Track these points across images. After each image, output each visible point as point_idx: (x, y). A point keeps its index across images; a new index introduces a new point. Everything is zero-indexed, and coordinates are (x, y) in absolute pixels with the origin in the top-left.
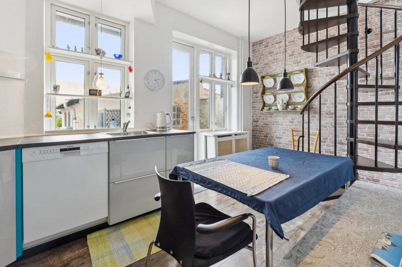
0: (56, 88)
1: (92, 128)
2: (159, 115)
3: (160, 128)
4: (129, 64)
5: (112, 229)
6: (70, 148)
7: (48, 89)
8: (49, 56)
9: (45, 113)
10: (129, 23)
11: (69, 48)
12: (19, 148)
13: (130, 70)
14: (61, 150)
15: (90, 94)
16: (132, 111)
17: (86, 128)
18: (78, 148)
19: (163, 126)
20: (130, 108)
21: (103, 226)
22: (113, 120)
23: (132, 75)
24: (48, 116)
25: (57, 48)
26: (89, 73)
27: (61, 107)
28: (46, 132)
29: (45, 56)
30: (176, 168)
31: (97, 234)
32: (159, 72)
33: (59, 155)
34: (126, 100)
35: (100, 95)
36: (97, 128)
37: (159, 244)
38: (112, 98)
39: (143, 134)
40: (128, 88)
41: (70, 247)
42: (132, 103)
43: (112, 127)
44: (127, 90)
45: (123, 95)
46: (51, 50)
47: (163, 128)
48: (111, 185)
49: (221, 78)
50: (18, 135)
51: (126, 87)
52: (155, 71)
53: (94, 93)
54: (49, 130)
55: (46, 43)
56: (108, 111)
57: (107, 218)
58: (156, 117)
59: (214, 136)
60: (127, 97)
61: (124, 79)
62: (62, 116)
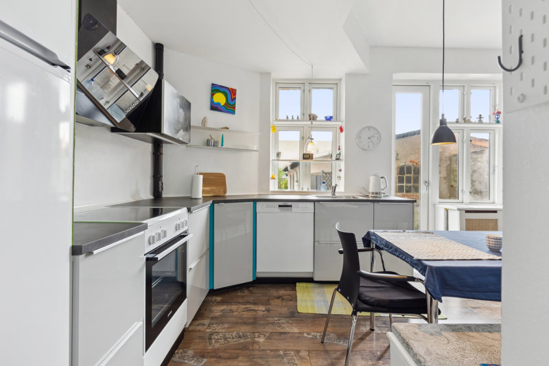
0: (278, 154)
1: (305, 190)
2: (372, 179)
3: (373, 193)
4: (339, 124)
5: (317, 285)
6: (285, 205)
7: (273, 156)
8: (274, 127)
9: (271, 176)
10: (341, 80)
11: (287, 118)
12: (255, 201)
13: (341, 130)
14: (280, 206)
15: (304, 158)
16: (342, 174)
17: (301, 190)
18: (291, 206)
19: (377, 191)
20: (340, 170)
21: (310, 280)
22: (324, 183)
23: (343, 135)
24: (273, 178)
25: (280, 120)
26: (303, 138)
27: (286, 170)
28: (272, 192)
29: (271, 129)
30: (368, 233)
31: (304, 285)
32: (374, 128)
33: (277, 209)
34: (337, 162)
35: (312, 159)
36: (310, 190)
37: (340, 290)
38: (322, 161)
39: (352, 198)
40: (339, 149)
41: (284, 287)
42: (342, 165)
43: (323, 190)
44: (338, 152)
45: (334, 158)
46: (276, 123)
47: (376, 193)
48: (316, 243)
49: (480, 122)
50: (254, 193)
51: (338, 148)
52: (369, 128)
53: (307, 157)
54: (273, 190)
55: (272, 118)
56: (326, 174)
57: (313, 273)
58: (369, 181)
59: (459, 209)
60: (337, 159)
61: (335, 140)
62: (288, 178)
